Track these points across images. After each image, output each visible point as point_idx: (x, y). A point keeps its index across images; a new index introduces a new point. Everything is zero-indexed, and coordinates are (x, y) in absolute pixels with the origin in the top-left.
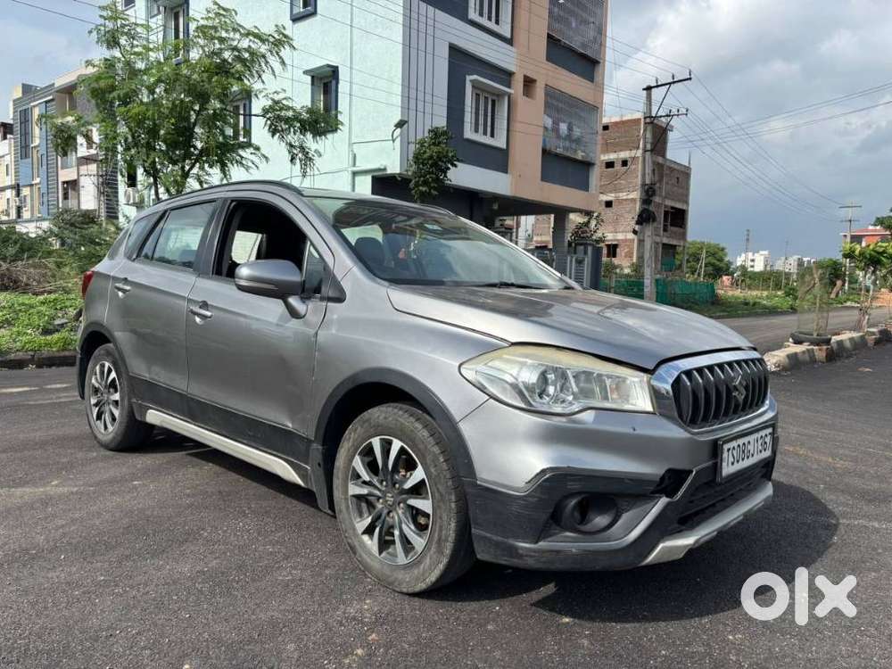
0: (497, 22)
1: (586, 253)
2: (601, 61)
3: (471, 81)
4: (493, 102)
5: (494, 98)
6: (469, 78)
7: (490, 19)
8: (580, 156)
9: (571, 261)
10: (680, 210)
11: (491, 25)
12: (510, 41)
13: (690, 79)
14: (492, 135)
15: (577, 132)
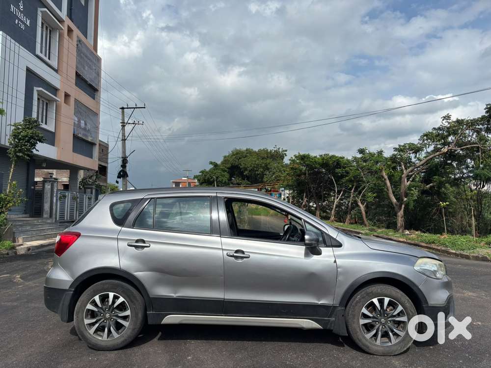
0: (49, 59)
1: (92, 193)
2: (99, 90)
3: (37, 90)
4: (47, 104)
5: (47, 102)
6: (36, 89)
7: (46, 56)
8: (90, 139)
9: (86, 198)
10: (104, 166)
11: (46, 59)
12: (56, 71)
13: (145, 108)
14: (46, 124)
15: (89, 127)
